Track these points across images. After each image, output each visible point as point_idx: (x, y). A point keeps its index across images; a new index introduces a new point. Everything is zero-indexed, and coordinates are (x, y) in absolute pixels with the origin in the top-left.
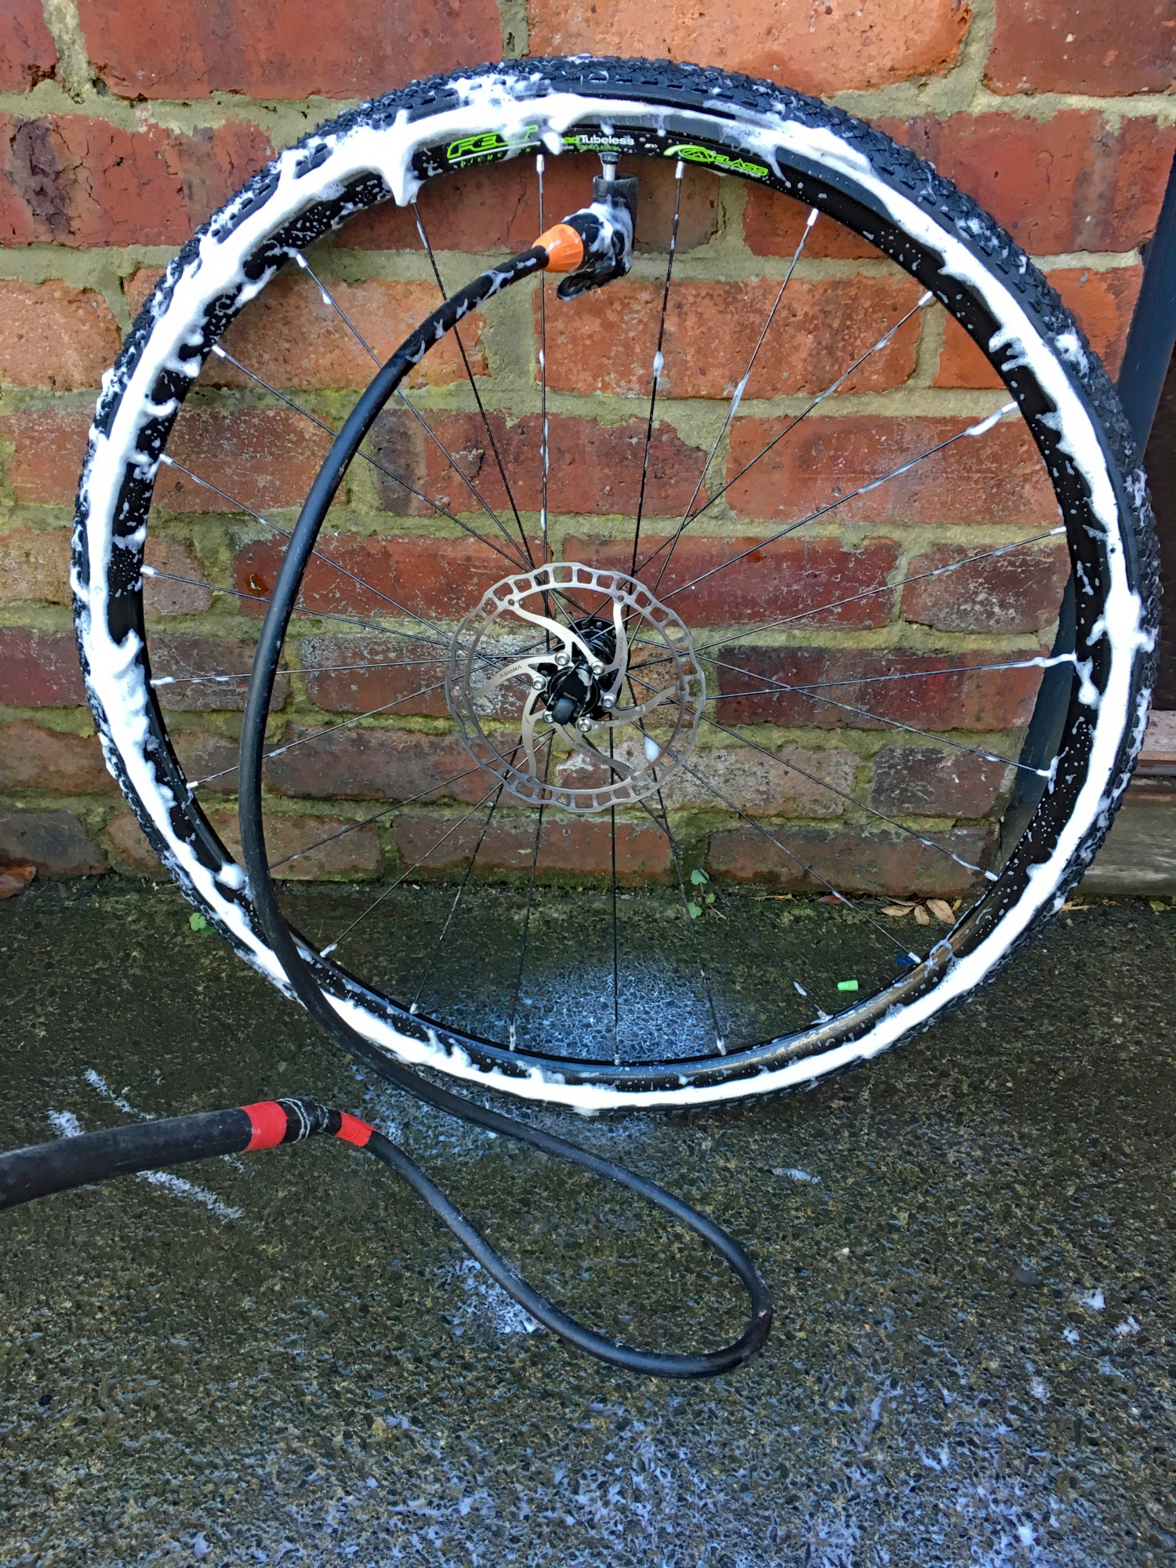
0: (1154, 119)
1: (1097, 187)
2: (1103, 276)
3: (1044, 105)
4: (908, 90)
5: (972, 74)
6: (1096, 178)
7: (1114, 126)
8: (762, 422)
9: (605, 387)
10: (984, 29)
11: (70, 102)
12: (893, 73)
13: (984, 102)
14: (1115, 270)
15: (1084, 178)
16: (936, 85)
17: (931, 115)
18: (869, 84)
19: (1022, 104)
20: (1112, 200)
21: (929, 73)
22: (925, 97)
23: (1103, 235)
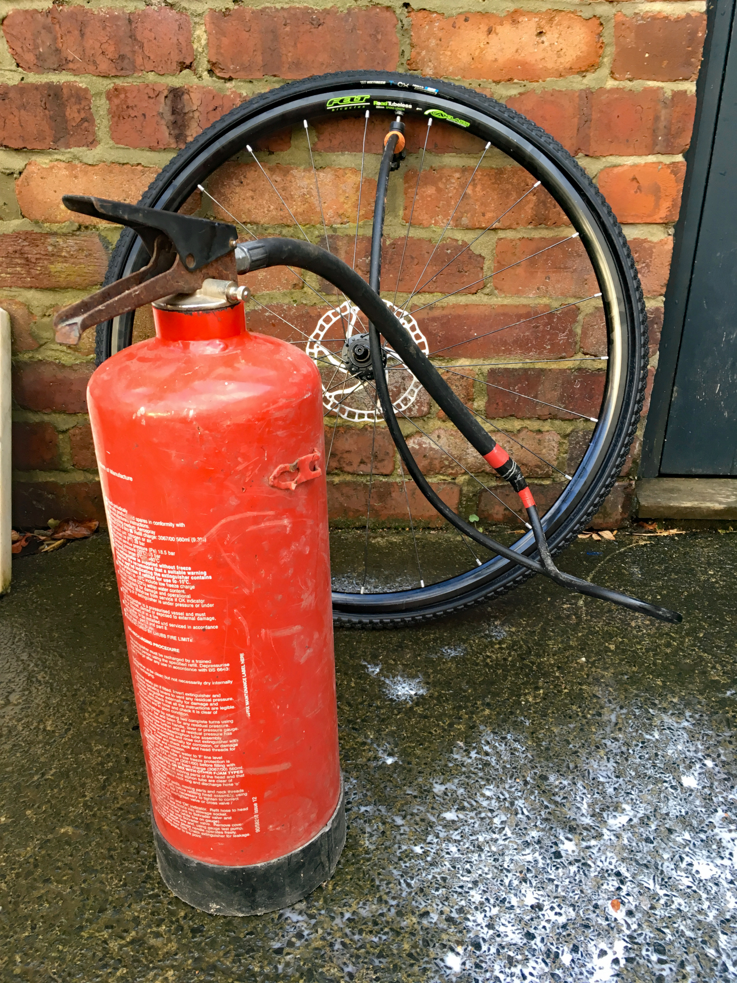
0: (686, 91)
1: (662, 124)
2: (668, 166)
3: (639, 85)
4: (578, 78)
5: (605, 71)
6: (662, 118)
7: (669, 94)
8: (512, 241)
9: (436, 224)
10: (610, 51)
11: (196, 80)
12: (571, 70)
13: (611, 84)
14: (673, 163)
15: (657, 118)
16: (590, 76)
17: (589, 89)
18: (561, 76)
19: (628, 85)
20: (670, 129)
21: (587, 71)
22: (585, 81)
23: (667, 146)
